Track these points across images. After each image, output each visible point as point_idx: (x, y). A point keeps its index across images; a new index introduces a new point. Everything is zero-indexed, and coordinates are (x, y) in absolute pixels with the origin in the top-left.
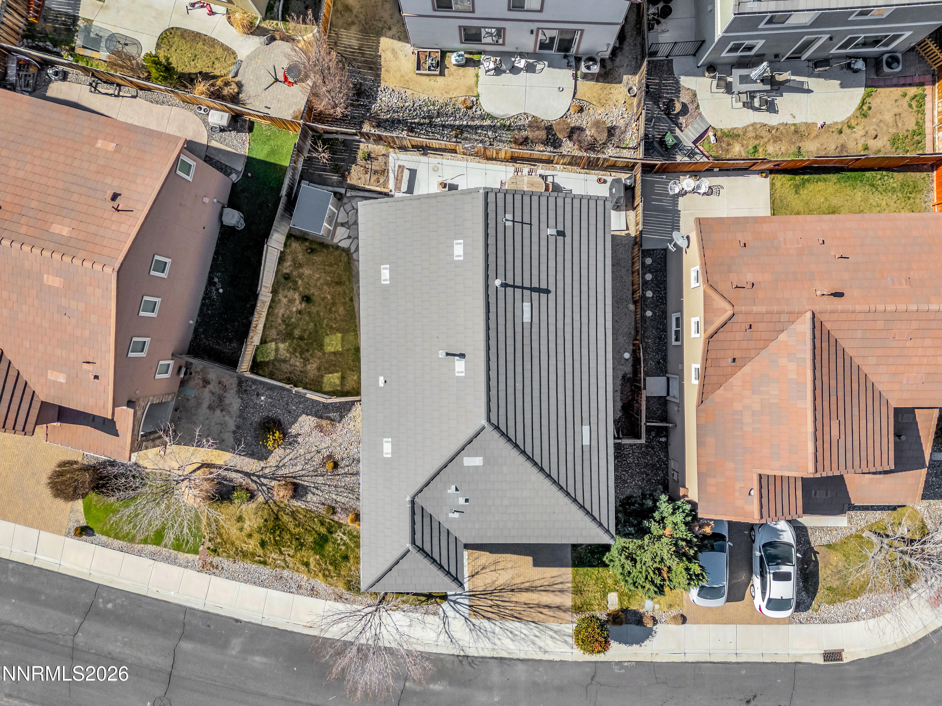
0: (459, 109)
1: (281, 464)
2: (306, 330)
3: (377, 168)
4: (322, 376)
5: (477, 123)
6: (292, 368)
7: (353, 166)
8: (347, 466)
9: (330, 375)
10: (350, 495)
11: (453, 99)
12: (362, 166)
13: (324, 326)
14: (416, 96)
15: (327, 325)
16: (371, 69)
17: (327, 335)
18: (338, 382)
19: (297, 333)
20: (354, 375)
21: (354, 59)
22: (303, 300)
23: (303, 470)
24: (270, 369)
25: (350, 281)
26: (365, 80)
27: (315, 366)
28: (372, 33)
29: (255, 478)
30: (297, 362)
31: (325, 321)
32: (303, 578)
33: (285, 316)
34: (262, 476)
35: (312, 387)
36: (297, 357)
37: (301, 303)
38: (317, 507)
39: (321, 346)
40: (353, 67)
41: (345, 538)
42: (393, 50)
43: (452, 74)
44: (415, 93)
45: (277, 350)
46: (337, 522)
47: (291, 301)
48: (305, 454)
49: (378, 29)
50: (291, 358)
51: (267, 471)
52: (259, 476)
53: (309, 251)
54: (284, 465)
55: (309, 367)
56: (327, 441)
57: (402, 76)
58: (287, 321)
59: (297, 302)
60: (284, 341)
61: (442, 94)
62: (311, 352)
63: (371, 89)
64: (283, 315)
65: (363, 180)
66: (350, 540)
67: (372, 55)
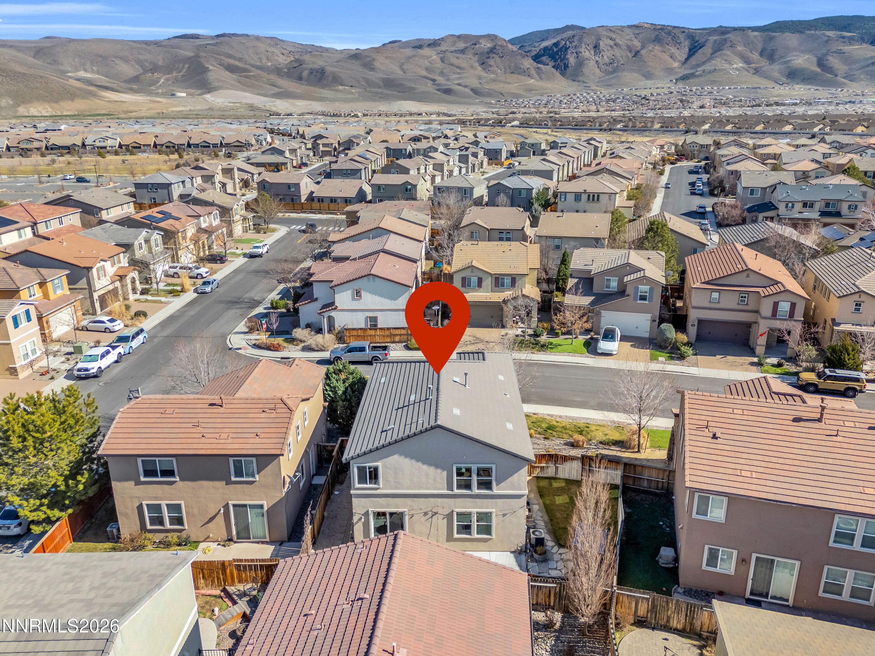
4: (566, 485)
9: (560, 486)
17: (567, 503)
18: (554, 483)
20: (542, 486)
27: (573, 490)
35: (572, 481)
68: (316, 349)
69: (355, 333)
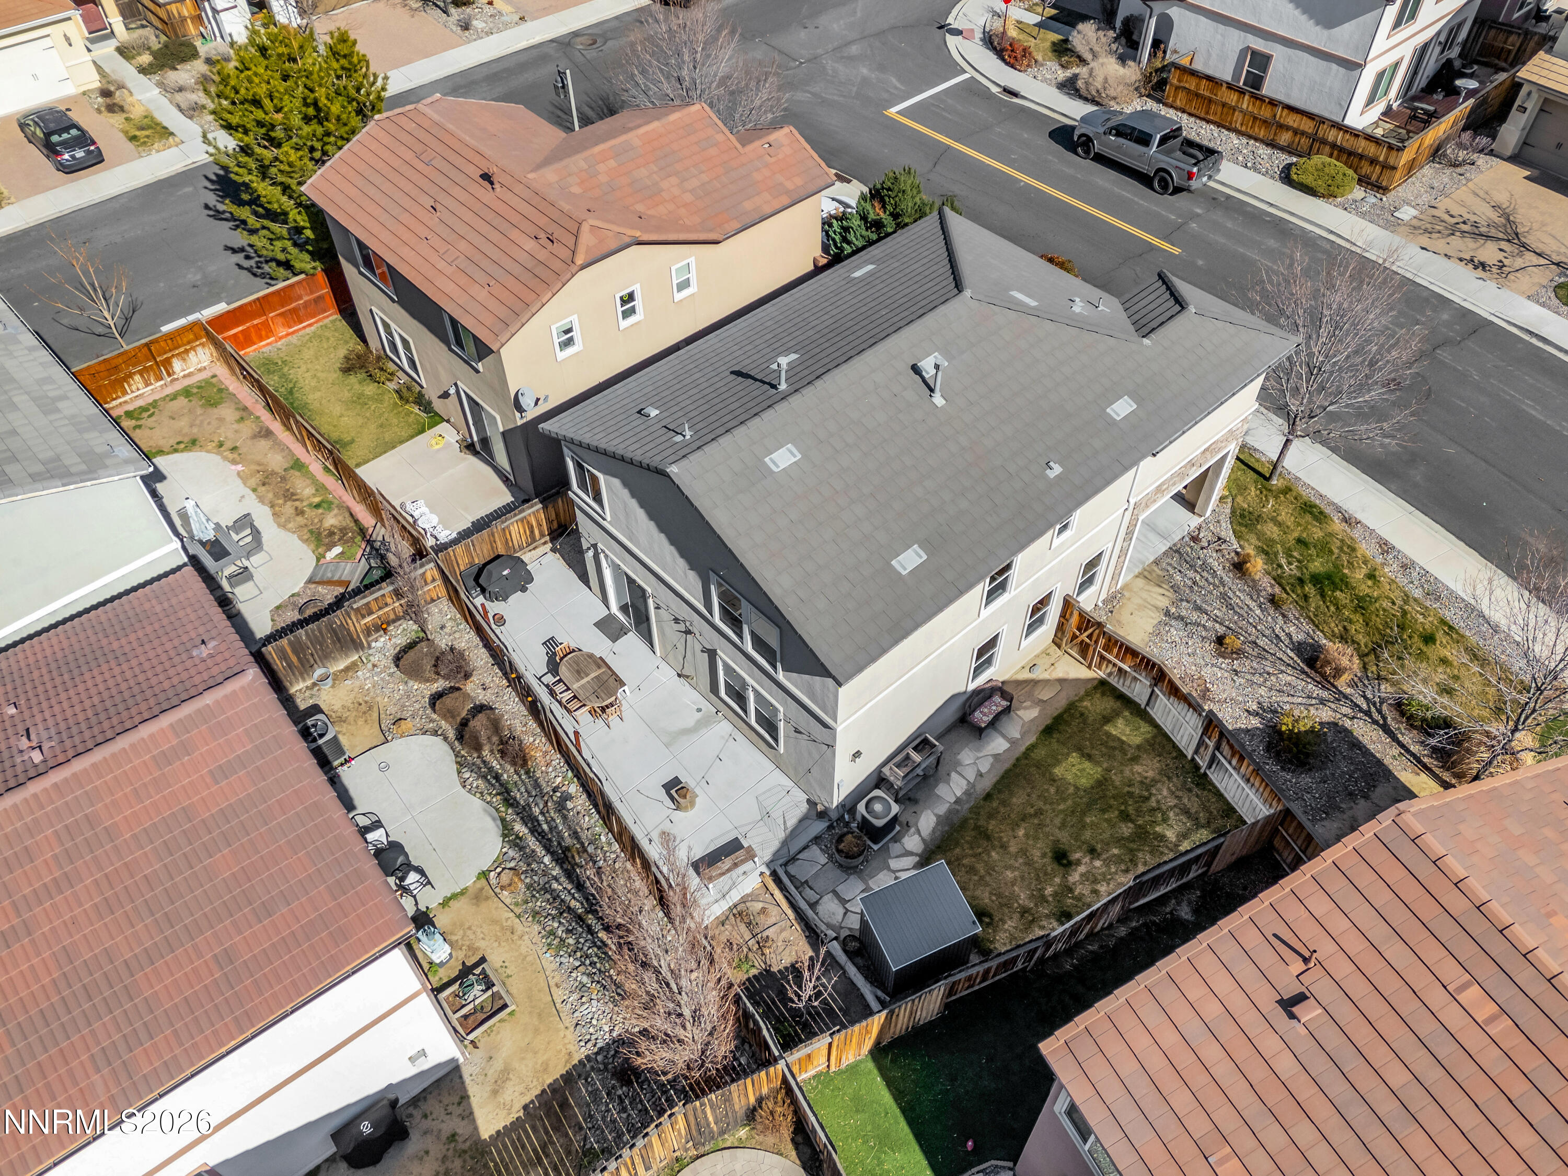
0: (529, 887)
1: (1314, 702)
2: (1108, 821)
3: (743, 927)
4: (1139, 747)
5: (532, 843)
6: (1180, 794)
7: (775, 969)
8: (1204, 626)
9: (1124, 738)
10: (1230, 594)
11: (518, 910)
12: (763, 954)
13: (1069, 802)
14: (557, 979)
15: (1064, 800)
16: (564, 1105)
17: (1077, 788)
18: (1120, 722)
19: (1126, 830)
20: (1086, 708)
21: (568, 1153)
22: (1070, 864)
23: (1282, 672)
24: (1220, 822)
25: (964, 823)
26: (594, 1094)
27: (1138, 768)
28: (486, 1166)
29: (1376, 716)
30: (1164, 794)
31: (1062, 807)
32: (1390, 571)
33: (1123, 867)
34: (1361, 710)
35: (1169, 747)
36: (1158, 802)
37: (1078, 863)
38: (1297, 619)
39: (1101, 783)
40: (585, 1139)
41: (1283, 561)
42: (495, 1093)
43: (470, 948)
44: (552, 983)
45: (1184, 836)
46: (1280, 585)
47: (1091, 878)
48: (1260, 686)
49: (470, 1163)
50: (1171, 808)
51: (1348, 711)
52: (1368, 713)
53: (987, 920)
54: (1309, 697)
55: (1150, 774)
56: (1207, 672)
57: (537, 1031)
58: (1127, 858)
59: (1082, 869)
60: (1162, 838)
61: (521, 937)
62: (1127, 789)
63: (606, 1065)
64: (1127, 871)
65: (784, 934)
66: (1276, 554)
67: (534, 1128)
68: (1084, 92)
69: (1191, 84)
